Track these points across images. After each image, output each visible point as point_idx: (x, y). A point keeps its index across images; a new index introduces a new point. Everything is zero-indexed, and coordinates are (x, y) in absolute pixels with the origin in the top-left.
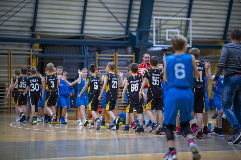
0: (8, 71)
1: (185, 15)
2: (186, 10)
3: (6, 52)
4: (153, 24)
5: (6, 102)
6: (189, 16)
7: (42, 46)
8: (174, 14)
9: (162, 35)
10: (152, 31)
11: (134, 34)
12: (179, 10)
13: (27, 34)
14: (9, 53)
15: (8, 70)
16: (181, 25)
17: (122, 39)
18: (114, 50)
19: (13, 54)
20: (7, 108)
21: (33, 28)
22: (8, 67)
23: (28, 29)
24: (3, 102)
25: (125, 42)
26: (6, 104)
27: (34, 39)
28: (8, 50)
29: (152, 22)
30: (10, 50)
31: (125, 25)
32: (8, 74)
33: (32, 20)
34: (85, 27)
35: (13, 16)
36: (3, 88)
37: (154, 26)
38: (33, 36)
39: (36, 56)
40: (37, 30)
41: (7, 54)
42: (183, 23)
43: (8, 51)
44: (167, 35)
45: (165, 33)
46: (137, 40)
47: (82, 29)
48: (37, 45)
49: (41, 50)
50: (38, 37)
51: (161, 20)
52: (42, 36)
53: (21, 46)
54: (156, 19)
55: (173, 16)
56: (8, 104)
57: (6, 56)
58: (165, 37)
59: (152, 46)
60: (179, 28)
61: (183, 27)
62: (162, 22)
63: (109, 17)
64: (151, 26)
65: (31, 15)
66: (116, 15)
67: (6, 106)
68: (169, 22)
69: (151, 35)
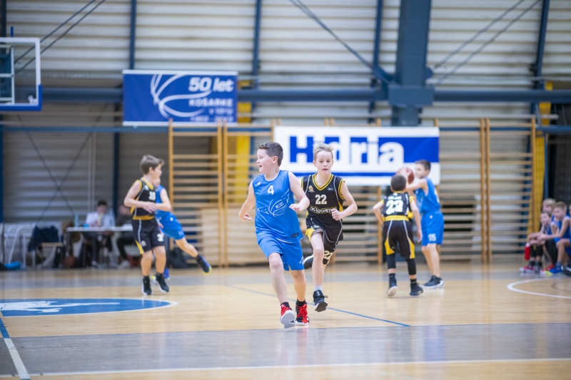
0: (481, 168)
3: (476, 124)
5: (477, 239)
7: (555, 108)
13: (522, 83)
14: (483, 125)
15: (481, 165)
19: (492, 129)
20: (480, 253)
21: (535, 68)
22: (480, 160)
23: (524, 70)
24: (471, 238)
26: (477, 244)
27: (538, 92)
28: (479, 120)
30: (485, 120)
32: (481, 174)
33: (532, 49)
35: (491, 41)
36: (471, 206)
38: (537, 85)
39: (545, 131)
40: (545, 70)
41: (478, 129)
43: (481, 122)
48: (545, 106)
49: (555, 117)
50: (549, 88)
52: (556, 85)
53: (508, 109)
56: (482, 244)
57: (476, 134)
65: (532, 38)
67: (477, 248)
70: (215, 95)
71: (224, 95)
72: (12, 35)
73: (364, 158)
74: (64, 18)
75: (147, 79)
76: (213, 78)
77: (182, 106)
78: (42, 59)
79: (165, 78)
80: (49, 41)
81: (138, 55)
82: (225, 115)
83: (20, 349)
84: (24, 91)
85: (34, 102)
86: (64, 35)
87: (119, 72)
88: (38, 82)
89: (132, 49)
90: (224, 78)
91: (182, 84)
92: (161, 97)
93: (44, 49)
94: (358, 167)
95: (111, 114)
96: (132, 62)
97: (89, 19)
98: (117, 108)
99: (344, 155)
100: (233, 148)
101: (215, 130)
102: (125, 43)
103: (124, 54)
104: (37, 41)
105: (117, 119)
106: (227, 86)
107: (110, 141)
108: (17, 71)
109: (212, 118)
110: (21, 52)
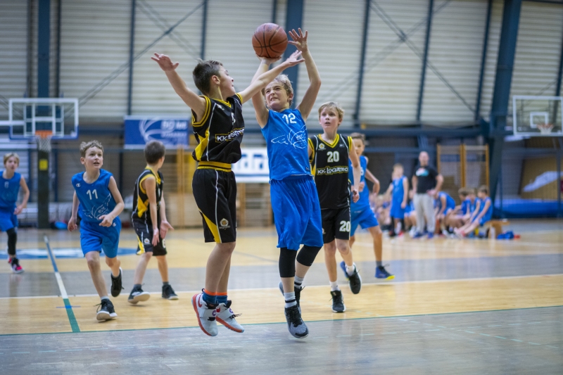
1: (553, 92)
2: (554, 87)
4: (512, 105)
6: (558, 94)
7: (367, 138)
8: (538, 92)
9: (525, 120)
10: (512, 116)
11: (487, 119)
12: (544, 86)
13: (349, 124)
16: (550, 106)
17: (470, 127)
18: (459, 141)
21: (356, 116)
23: (350, 117)
25: (475, 130)
27: (358, 130)
29: (510, 102)
31: (474, 107)
33: (353, 105)
34: (423, 112)
37: (514, 107)
38: (357, 126)
40: (361, 118)
42: (552, 104)
44: (531, 120)
45: (529, 117)
46: (492, 128)
47: (419, 115)
50: (363, 127)
51: (522, 100)
52: (368, 126)
54: (517, 100)
55: (537, 95)
58: (528, 122)
59: (511, 133)
60: (546, 110)
61: (552, 109)
62: (525, 103)
63: (453, 98)
64: (510, 108)
65: (353, 99)
66: (463, 95)
68: (533, 103)
69: (509, 119)
70: (176, 130)
71: (181, 131)
72: (62, 97)
73: (261, 166)
74: (91, 88)
75: (137, 123)
76: (176, 121)
77: (158, 136)
78: (80, 111)
79: (148, 121)
80: (83, 101)
81: (133, 108)
82: (182, 143)
83: (64, 279)
84: (69, 129)
85: (74, 135)
86: (92, 97)
87: (122, 118)
88: (77, 123)
89: (130, 104)
90: (181, 121)
91: (158, 125)
92: (147, 131)
93: (80, 105)
94: (257, 171)
95: (117, 141)
96: (129, 112)
97: (106, 88)
98: (121, 137)
99: (250, 164)
100: (186, 160)
101: (176, 150)
102: (125, 101)
103: (125, 108)
104: (76, 101)
105: (122, 144)
106: (183, 126)
107: (116, 158)
108: (65, 118)
109: (175, 143)
110: (67, 107)
